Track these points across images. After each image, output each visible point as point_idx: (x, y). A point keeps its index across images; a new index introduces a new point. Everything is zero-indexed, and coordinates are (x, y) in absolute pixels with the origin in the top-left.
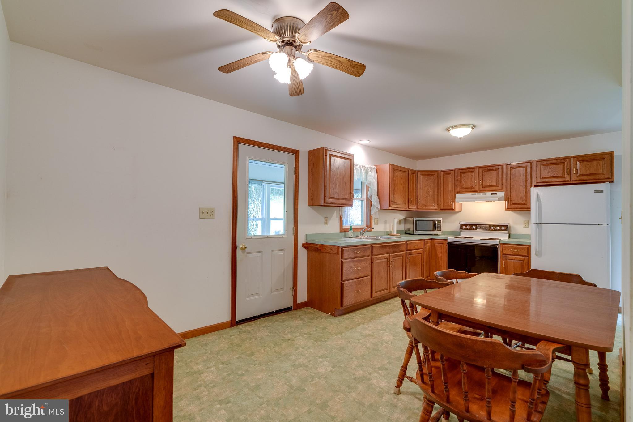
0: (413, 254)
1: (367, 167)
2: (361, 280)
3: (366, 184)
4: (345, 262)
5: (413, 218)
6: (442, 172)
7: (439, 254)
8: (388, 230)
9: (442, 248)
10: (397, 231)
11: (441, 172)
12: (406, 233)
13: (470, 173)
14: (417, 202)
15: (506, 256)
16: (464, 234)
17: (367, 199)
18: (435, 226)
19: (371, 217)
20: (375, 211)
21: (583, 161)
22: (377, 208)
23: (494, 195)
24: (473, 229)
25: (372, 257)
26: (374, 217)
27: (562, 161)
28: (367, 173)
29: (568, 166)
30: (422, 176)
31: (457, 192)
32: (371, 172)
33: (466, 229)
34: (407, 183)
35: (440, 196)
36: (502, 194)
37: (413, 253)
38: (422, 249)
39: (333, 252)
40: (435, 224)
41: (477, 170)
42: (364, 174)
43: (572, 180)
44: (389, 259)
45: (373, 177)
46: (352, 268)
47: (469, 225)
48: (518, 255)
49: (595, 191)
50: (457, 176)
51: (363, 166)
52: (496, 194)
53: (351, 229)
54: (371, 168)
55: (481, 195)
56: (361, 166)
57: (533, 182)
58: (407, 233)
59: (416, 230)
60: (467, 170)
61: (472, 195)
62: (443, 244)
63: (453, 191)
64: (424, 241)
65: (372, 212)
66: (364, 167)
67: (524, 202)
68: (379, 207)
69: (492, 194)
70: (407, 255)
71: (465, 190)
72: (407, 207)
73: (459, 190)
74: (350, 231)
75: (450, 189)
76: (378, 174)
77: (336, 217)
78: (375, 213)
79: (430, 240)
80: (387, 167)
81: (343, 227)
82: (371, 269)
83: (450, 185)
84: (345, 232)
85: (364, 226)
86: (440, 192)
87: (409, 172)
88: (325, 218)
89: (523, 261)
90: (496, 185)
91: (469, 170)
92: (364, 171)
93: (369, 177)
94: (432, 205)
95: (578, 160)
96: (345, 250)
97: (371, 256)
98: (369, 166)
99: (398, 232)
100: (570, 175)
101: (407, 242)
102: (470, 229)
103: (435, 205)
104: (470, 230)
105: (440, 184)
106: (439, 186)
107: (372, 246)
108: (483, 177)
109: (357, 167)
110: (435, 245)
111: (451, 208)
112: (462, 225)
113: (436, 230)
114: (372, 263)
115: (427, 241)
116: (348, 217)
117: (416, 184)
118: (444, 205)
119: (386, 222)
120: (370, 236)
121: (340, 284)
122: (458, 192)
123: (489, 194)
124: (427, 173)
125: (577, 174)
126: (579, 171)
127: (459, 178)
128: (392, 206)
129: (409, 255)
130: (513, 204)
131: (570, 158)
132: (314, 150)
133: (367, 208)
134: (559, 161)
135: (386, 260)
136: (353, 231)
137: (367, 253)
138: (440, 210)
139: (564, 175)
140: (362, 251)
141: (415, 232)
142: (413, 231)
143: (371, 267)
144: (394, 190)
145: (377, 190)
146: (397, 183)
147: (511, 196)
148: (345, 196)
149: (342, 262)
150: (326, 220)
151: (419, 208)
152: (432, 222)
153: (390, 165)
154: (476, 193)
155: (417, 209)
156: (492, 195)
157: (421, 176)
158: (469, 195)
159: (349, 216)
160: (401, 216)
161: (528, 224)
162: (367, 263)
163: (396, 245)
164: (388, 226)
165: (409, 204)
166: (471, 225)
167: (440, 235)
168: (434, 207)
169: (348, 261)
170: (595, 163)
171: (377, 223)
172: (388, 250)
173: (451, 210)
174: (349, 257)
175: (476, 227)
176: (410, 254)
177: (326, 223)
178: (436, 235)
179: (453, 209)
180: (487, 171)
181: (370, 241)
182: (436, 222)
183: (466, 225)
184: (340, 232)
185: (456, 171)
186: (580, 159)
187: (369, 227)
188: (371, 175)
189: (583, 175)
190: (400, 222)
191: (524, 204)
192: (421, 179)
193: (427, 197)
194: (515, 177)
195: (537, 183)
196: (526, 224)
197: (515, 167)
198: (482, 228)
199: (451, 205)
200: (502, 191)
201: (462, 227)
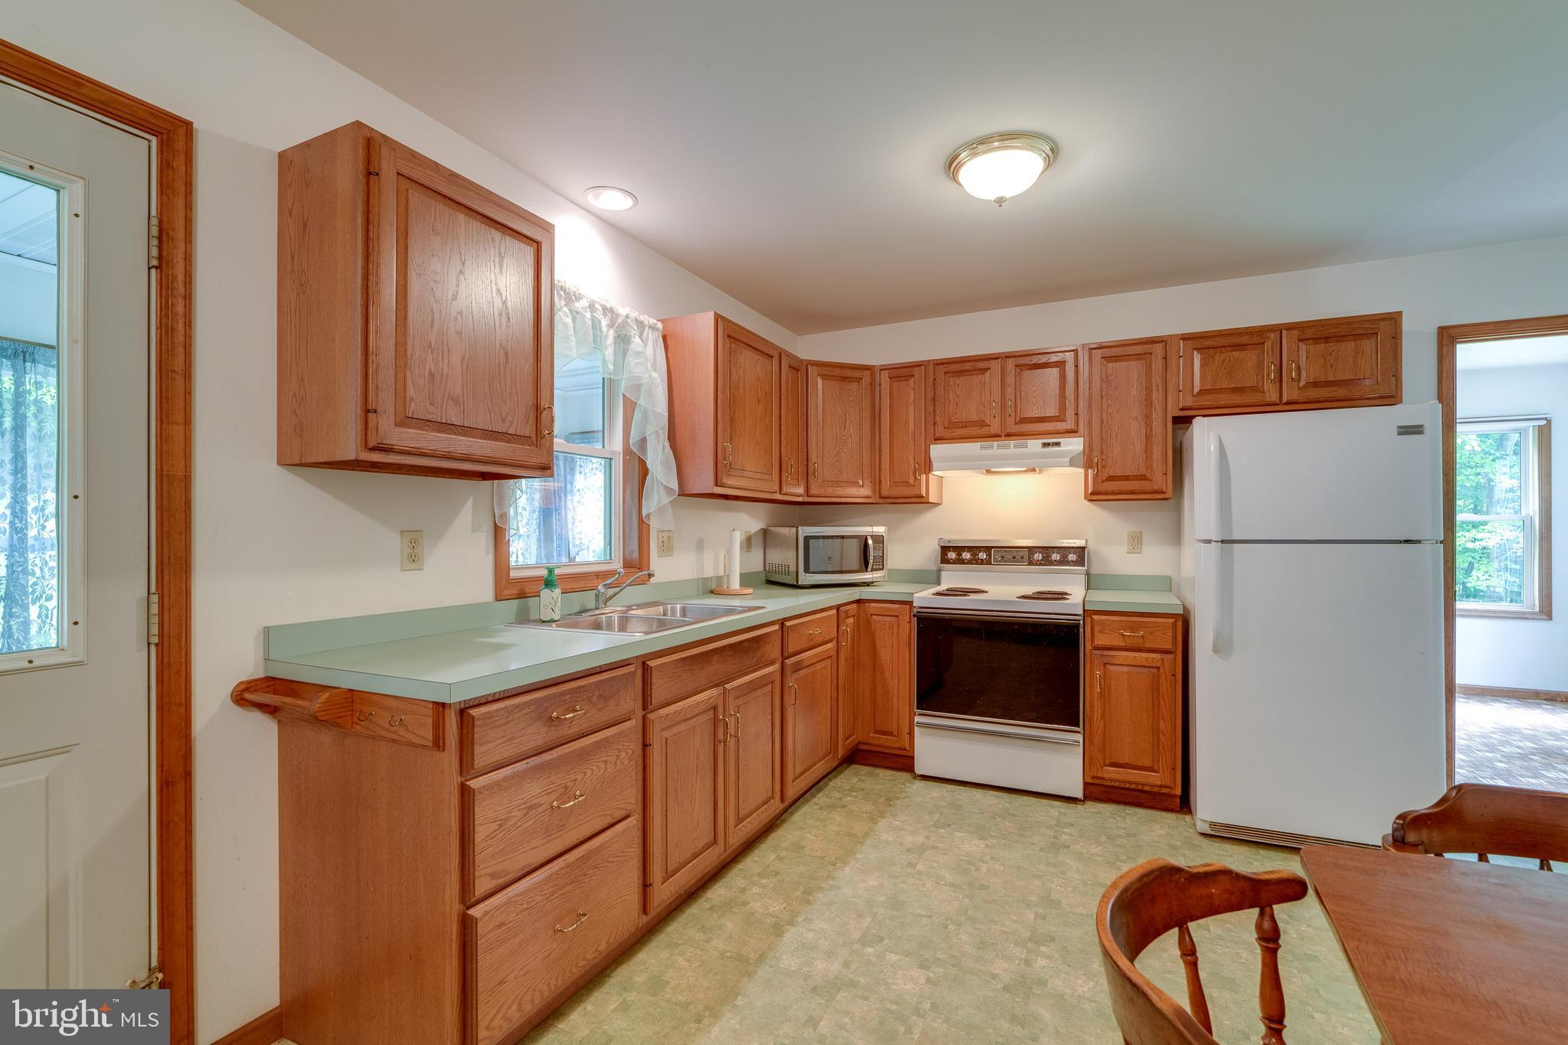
0: (806, 667)
1: (624, 314)
2: (584, 859)
3: (622, 390)
4: (488, 788)
5: (794, 529)
6: (887, 371)
7: (885, 654)
8: (709, 573)
9: (895, 631)
10: (740, 574)
11: (882, 372)
12: (771, 582)
13: (975, 376)
14: (807, 474)
15: (1106, 653)
16: (953, 577)
17: (627, 451)
18: (867, 555)
19: (643, 526)
20: (659, 501)
21: (1316, 340)
22: (669, 490)
23: (1051, 450)
24: (982, 562)
25: (644, 718)
26: (654, 524)
27: (1256, 340)
28: (623, 340)
29: (1272, 356)
30: (823, 379)
31: (935, 440)
32: (641, 336)
33: (960, 561)
34: (775, 397)
35: (880, 451)
36: (1074, 445)
37: (806, 663)
38: (830, 641)
39: (410, 736)
40: (866, 545)
41: (995, 366)
42: (610, 340)
43: (1285, 399)
44: (720, 710)
45: (649, 365)
46: (531, 808)
47: (970, 549)
48: (1140, 650)
49: (1399, 427)
50: (934, 385)
51: (604, 308)
52: (1058, 444)
53: (549, 583)
54: (641, 324)
55: (1012, 447)
56: (597, 306)
57: (1169, 406)
58: (773, 579)
59: (807, 570)
60: (968, 366)
61: (982, 448)
62: (897, 616)
63: (921, 434)
64: (838, 609)
65: (649, 506)
66: (608, 311)
67: (1143, 471)
68: (674, 485)
69: (1045, 445)
70: (788, 672)
71: (959, 432)
72: (777, 488)
73: (940, 431)
74: (545, 593)
75: (911, 427)
76: (669, 355)
77: (474, 530)
78: (661, 510)
79: (855, 605)
80: (702, 329)
81: (513, 574)
82: (640, 777)
83: (912, 415)
84: (522, 595)
85: (617, 565)
86: (880, 439)
87: (783, 361)
88: (402, 532)
89: (1159, 668)
90: (1057, 414)
91: (970, 364)
92: (611, 332)
93: (631, 360)
94: (855, 484)
95: (1302, 337)
96: (488, 716)
97: (640, 713)
98: (634, 314)
99: (747, 579)
100: (1278, 385)
101: (788, 624)
102: (970, 562)
103: (866, 483)
104: (973, 564)
105: (880, 411)
106: (875, 416)
107: (644, 665)
108: (1018, 388)
109: (577, 305)
110: (869, 623)
111: (914, 492)
112: (945, 549)
113: (870, 568)
114: (645, 745)
115: (846, 612)
116: (570, 526)
117: (805, 406)
118: (894, 484)
119: (700, 546)
120: (640, 606)
121: (454, 929)
122: (938, 439)
123: (1035, 445)
124: (838, 372)
125: (1299, 380)
126: (1304, 374)
127: (940, 391)
128: (725, 481)
129: (794, 672)
130: (1111, 478)
131: (1279, 329)
132: (307, 145)
133: (628, 487)
134: (1245, 339)
135: (711, 714)
136: (558, 591)
137: (618, 705)
138: (881, 501)
139: (1260, 384)
140: (595, 699)
141: (805, 579)
142: (797, 572)
143: (640, 769)
144: (732, 420)
145: (666, 414)
146: (741, 391)
147: (1104, 451)
148: (504, 420)
149: (466, 795)
150: (414, 544)
151: (813, 491)
152: (855, 541)
153: (718, 318)
154: (995, 444)
155: (808, 496)
156: (1046, 449)
157: (820, 381)
158: (973, 448)
159: (573, 524)
160: (748, 521)
161: (1141, 544)
162: (623, 755)
163: (746, 644)
164: (708, 557)
165: (783, 478)
166: (974, 549)
167: (882, 586)
168: (862, 492)
169: (506, 779)
170: (1349, 346)
171: (667, 548)
172: (716, 667)
173: (919, 501)
174: (509, 752)
175: (989, 555)
176: (798, 666)
177: (413, 558)
178: (868, 585)
179: (923, 497)
180: (1028, 369)
181: (634, 640)
182: (870, 542)
183: (959, 549)
184: (499, 597)
185: (931, 368)
186: (1310, 333)
187: (637, 565)
188: (640, 349)
189: (1316, 384)
190: (748, 543)
191: (1142, 477)
192: (820, 385)
193: (838, 453)
194: (1117, 389)
195: (1182, 409)
196: (1136, 542)
197: (1116, 356)
198: (1008, 556)
199: (917, 483)
200: (1077, 434)
201: (947, 554)
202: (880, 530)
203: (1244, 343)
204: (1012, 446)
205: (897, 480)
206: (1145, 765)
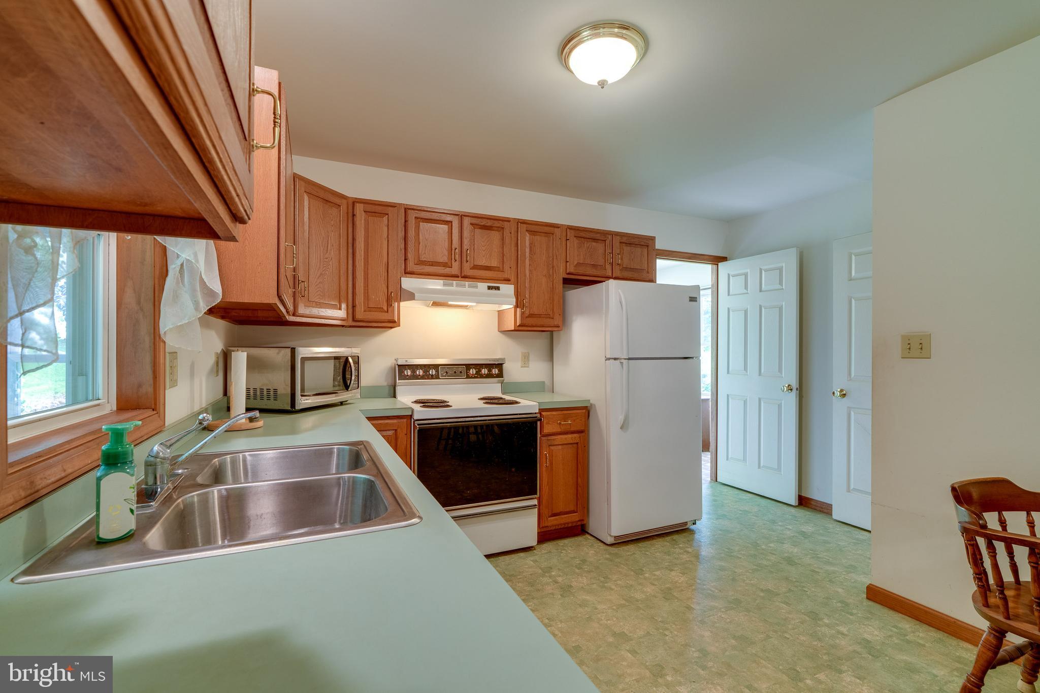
6: (361, 205)
11: (356, 204)
13: (439, 226)
14: (294, 293)
15: (549, 438)
21: (626, 244)
23: (493, 291)
24: (432, 377)
29: (609, 249)
30: (309, 197)
31: (407, 273)
33: (413, 378)
36: (508, 289)
40: (347, 365)
41: (457, 221)
43: (613, 275)
47: (423, 367)
48: (569, 433)
50: (405, 225)
52: (498, 288)
57: (561, 271)
59: (303, 393)
60: (433, 216)
61: (445, 285)
63: (394, 267)
67: (549, 312)
69: (489, 288)
71: (427, 269)
73: (412, 266)
75: (385, 259)
83: (386, 249)
89: (578, 443)
90: (499, 266)
91: (436, 214)
94: (331, 308)
95: (621, 241)
100: (610, 266)
102: (422, 378)
103: (342, 306)
104: (425, 378)
108: (472, 241)
111: (386, 317)
112: (402, 367)
113: (350, 387)
118: (369, 309)
123: (482, 286)
124: (322, 194)
127: (411, 232)
130: (529, 316)
131: (612, 234)
134: (598, 236)
138: (354, 324)
139: (605, 265)
141: (301, 402)
147: (528, 296)
152: (337, 362)
154: (455, 282)
156: (490, 291)
157: (306, 197)
158: (437, 284)
161: (529, 361)
166: (426, 367)
168: (338, 315)
170: (639, 251)
173: (391, 325)
175: (437, 371)
179: (395, 322)
180: (480, 228)
182: (351, 360)
183: (414, 367)
185: (402, 210)
186: (623, 239)
187: (149, 404)
191: (548, 316)
192: (306, 203)
193: (321, 274)
194: (535, 254)
195: (568, 274)
196: (526, 359)
197: (534, 232)
198: (450, 372)
199: (390, 309)
200: (509, 282)
201: (403, 372)
202: (355, 351)
203: (598, 238)
204: (467, 286)
205: (371, 305)
206: (571, 510)
